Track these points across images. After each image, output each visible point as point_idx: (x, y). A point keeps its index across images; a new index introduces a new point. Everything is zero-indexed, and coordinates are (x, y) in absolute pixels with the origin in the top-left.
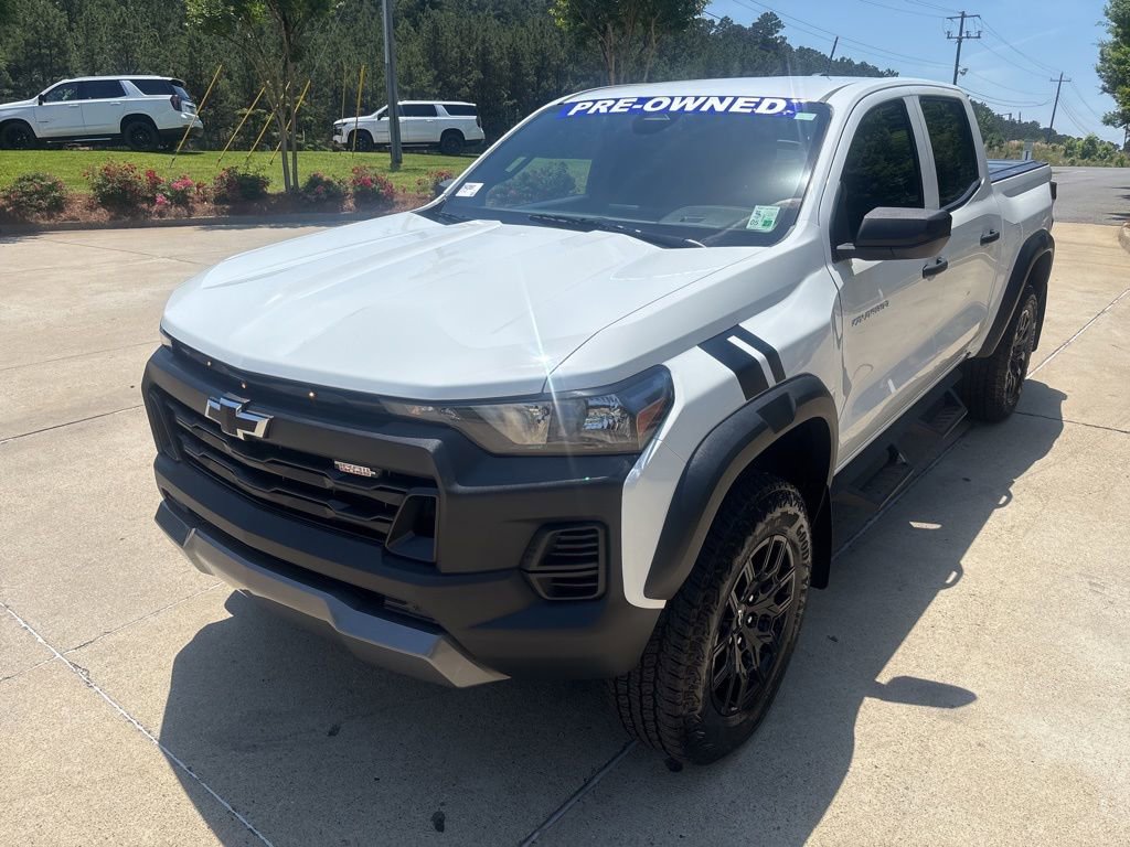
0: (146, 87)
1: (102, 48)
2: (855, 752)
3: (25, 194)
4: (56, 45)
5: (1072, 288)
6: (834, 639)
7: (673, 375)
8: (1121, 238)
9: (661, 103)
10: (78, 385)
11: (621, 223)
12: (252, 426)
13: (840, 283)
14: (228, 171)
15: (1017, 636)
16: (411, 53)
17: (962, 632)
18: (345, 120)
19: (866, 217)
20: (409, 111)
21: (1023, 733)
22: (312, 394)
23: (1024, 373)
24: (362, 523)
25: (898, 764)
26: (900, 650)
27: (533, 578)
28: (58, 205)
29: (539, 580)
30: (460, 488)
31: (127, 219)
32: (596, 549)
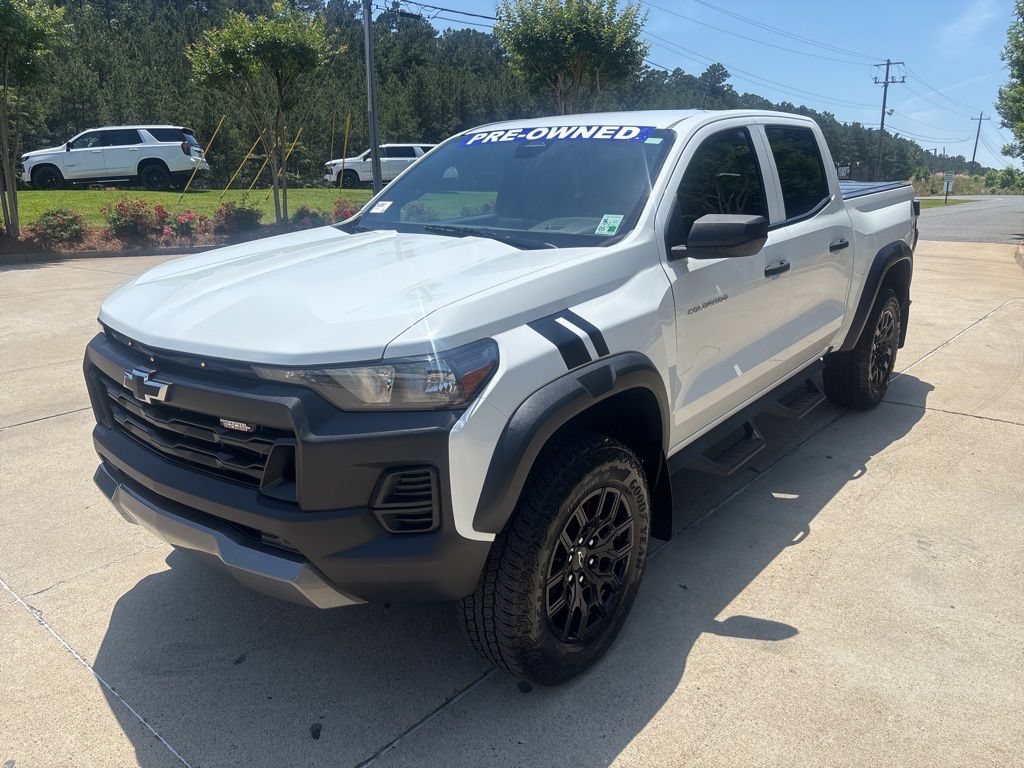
0: (160, 135)
1: (128, 103)
2: (684, 677)
3: (49, 227)
4: (89, 101)
5: (961, 298)
6: (685, 587)
7: (500, 346)
8: (1017, 255)
9: (540, 132)
10: (71, 384)
11: (495, 231)
12: (156, 391)
13: (673, 278)
14: (227, 206)
15: (843, 584)
16: (398, 103)
17: (797, 581)
18: (333, 162)
19: (695, 222)
20: (391, 152)
21: (831, 662)
22: (203, 365)
23: (891, 366)
24: (239, 470)
25: (717, 686)
26: (740, 596)
27: (378, 514)
28: (78, 237)
29: (383, 516)
30: (312, 437)
31: (138, 248)
32: (429, 489)
